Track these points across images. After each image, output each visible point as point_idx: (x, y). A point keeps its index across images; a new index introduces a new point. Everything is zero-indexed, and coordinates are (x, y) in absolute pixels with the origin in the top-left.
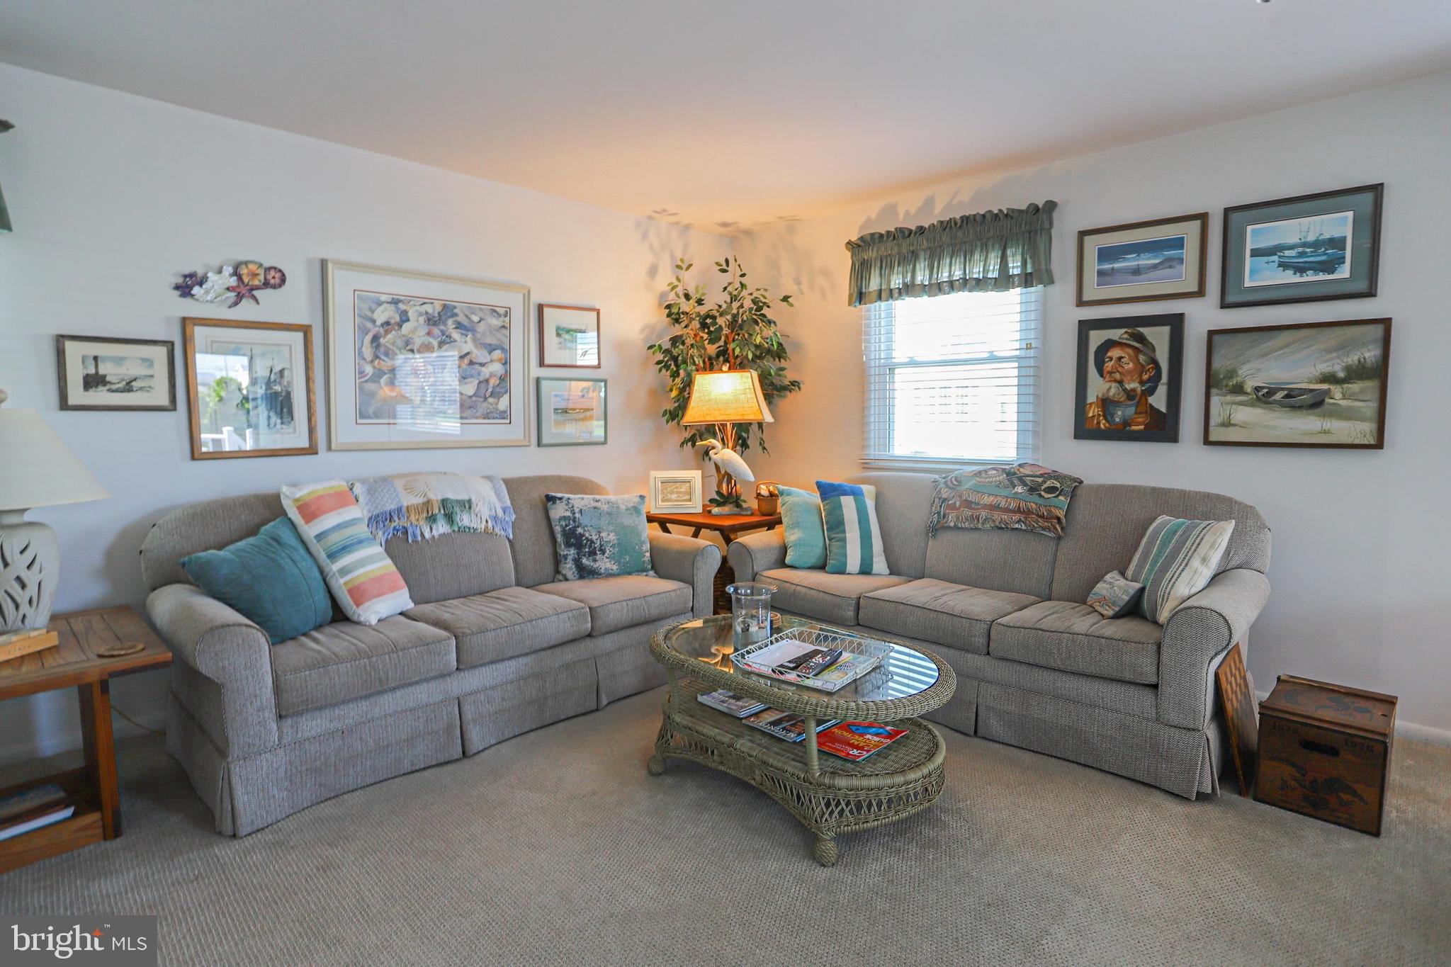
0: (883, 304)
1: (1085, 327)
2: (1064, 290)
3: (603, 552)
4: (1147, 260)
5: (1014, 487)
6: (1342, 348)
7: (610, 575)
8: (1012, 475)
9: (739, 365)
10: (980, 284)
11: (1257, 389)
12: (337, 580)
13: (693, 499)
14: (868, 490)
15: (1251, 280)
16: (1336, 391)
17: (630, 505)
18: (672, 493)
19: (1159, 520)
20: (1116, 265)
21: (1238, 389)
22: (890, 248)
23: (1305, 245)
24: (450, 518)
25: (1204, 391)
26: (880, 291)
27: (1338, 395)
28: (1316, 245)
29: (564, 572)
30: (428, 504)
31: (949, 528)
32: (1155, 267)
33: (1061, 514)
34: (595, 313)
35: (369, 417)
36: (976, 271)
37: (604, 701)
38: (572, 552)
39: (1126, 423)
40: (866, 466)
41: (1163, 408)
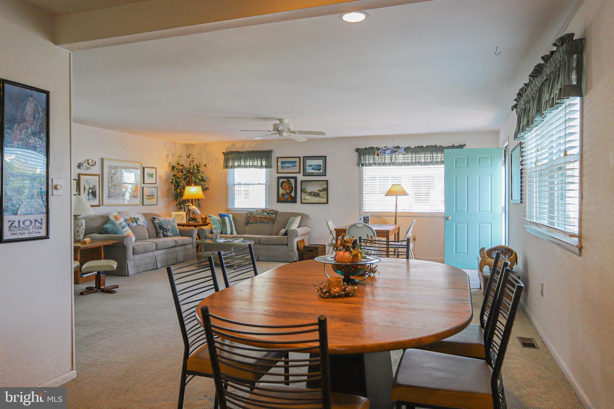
0: (232, 169)
1: (279, 178)
2: (274, 169)
3: (169, 231)
4: (290, 165)
5: (264, 213)
6: (321, 185)
7: (170, 236)
8: (264, 211)
9: (196, 184)
10: (256, 167)
11: (309, 192)
12: (124, 233)
13: (184, 219)
14: (231, 216)
15: (308, 171)
16: (321, 193)
17: (173, 220)
18: (178, 218)
19: (291, 219)
20: (285, 165)
21: (306, 192)
22: (234, 155)
23: (316, 165)
24: (136, 222)
25: (300, 192)
26: (232, 166)
27: (321, 194)
28: (317, 165)
29: (160, 236)
30: (131, 218)
31: (251, 223)
32: (291, 166)
33: (274, 218)
34: (155, 169)
35: (110, 197)
36: (255, 164)
37: (177, 262)
38: (162, 231)
39: (287, 199)
40: (228, 210)
41: (294, 196)
